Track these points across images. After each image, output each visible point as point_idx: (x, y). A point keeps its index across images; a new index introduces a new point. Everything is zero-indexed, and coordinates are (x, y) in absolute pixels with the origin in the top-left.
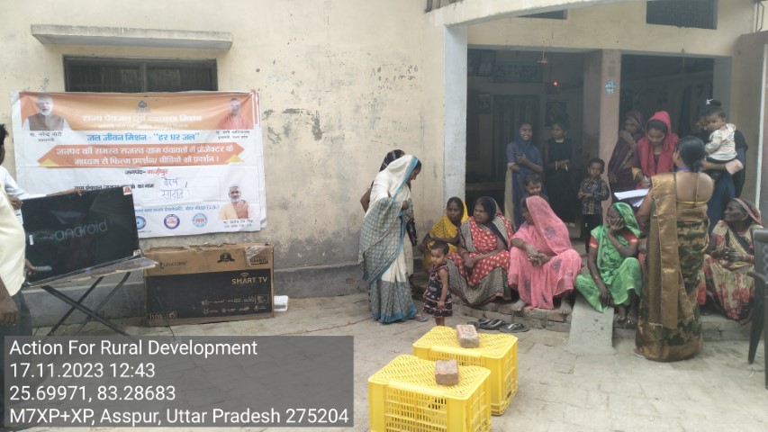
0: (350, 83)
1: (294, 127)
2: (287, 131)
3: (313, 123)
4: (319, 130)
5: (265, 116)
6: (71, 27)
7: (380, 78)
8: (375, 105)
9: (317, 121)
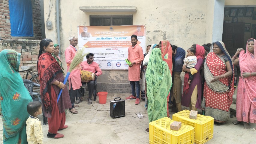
0: (178, 21)
1: (156, 37)
2: (154, 38)
3: (163, 35)
4: (165, 38)
5: (147, 33)
6: (89, 7)
7: (189, 19)
8: (187, 29)
9: (165, 35)
